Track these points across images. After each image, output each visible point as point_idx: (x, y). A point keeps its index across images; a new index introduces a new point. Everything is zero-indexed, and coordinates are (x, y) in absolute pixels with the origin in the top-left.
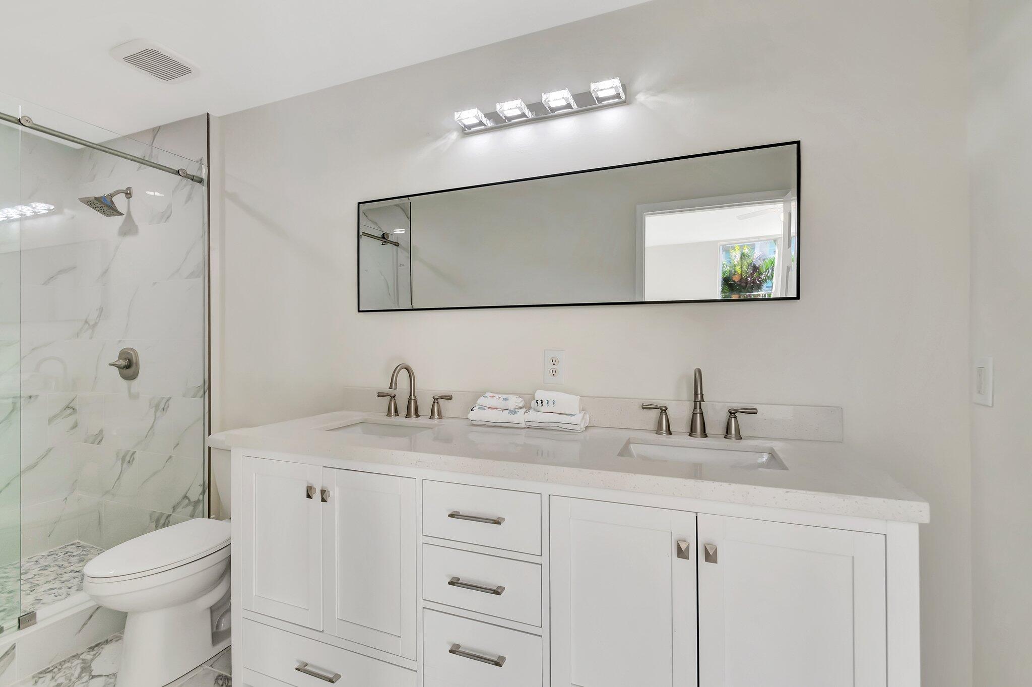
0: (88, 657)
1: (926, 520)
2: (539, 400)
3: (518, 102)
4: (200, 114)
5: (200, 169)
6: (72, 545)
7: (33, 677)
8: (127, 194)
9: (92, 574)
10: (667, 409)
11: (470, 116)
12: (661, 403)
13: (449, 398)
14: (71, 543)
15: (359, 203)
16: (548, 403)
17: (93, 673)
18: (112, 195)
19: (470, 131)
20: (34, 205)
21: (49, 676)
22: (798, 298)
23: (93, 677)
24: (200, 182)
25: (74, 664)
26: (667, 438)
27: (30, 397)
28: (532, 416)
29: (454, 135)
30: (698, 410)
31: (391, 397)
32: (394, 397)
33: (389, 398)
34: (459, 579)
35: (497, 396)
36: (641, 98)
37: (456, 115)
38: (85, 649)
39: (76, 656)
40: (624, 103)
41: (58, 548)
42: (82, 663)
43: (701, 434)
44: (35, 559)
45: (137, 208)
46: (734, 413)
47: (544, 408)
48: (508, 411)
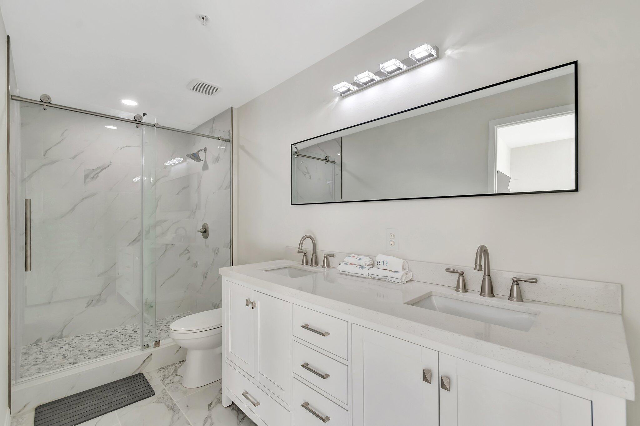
0: (177, 365)
1: (632, 397)
2: (378, 261)
3: (367, 73)
4: (229, 108)
5: (229, 135)
6: (187, 313)
7: (158, 369)
8: (204, 150)
9: (172, 329)
10: (463, 273)
11: (342, 86)
12: (460, 269)
13: (333, 256)
14: (187, 312)
15: (291, 145)
16: (383, 263)
17: (177, 374)
18: (198, 152)
19: (345, 95)
20: (176, 158)
21: (163, 370)
22: (577, 190)
23: (177, 375)
24: (229, 142)
25: (172, 368)
26: (463, 295)
27: (172, 245)
28: (374, 271)
29: (337, 99)
30: (487, 277)
31: (304, 254)
32: (306, 254)
33: (303, 254)
34: (308, 365)
35: (356, 256)
36: (449, 52)
37: (334, 87)
38: (178, 362)
39: (174, 364)
40: (438, 58)
41: (181, 314)
42: (175, 368)
43: (489, 294)
44: (173, 317)
45: (209, 157)
46: (517, 281)
47: (381, 266)
48: (360, 266)
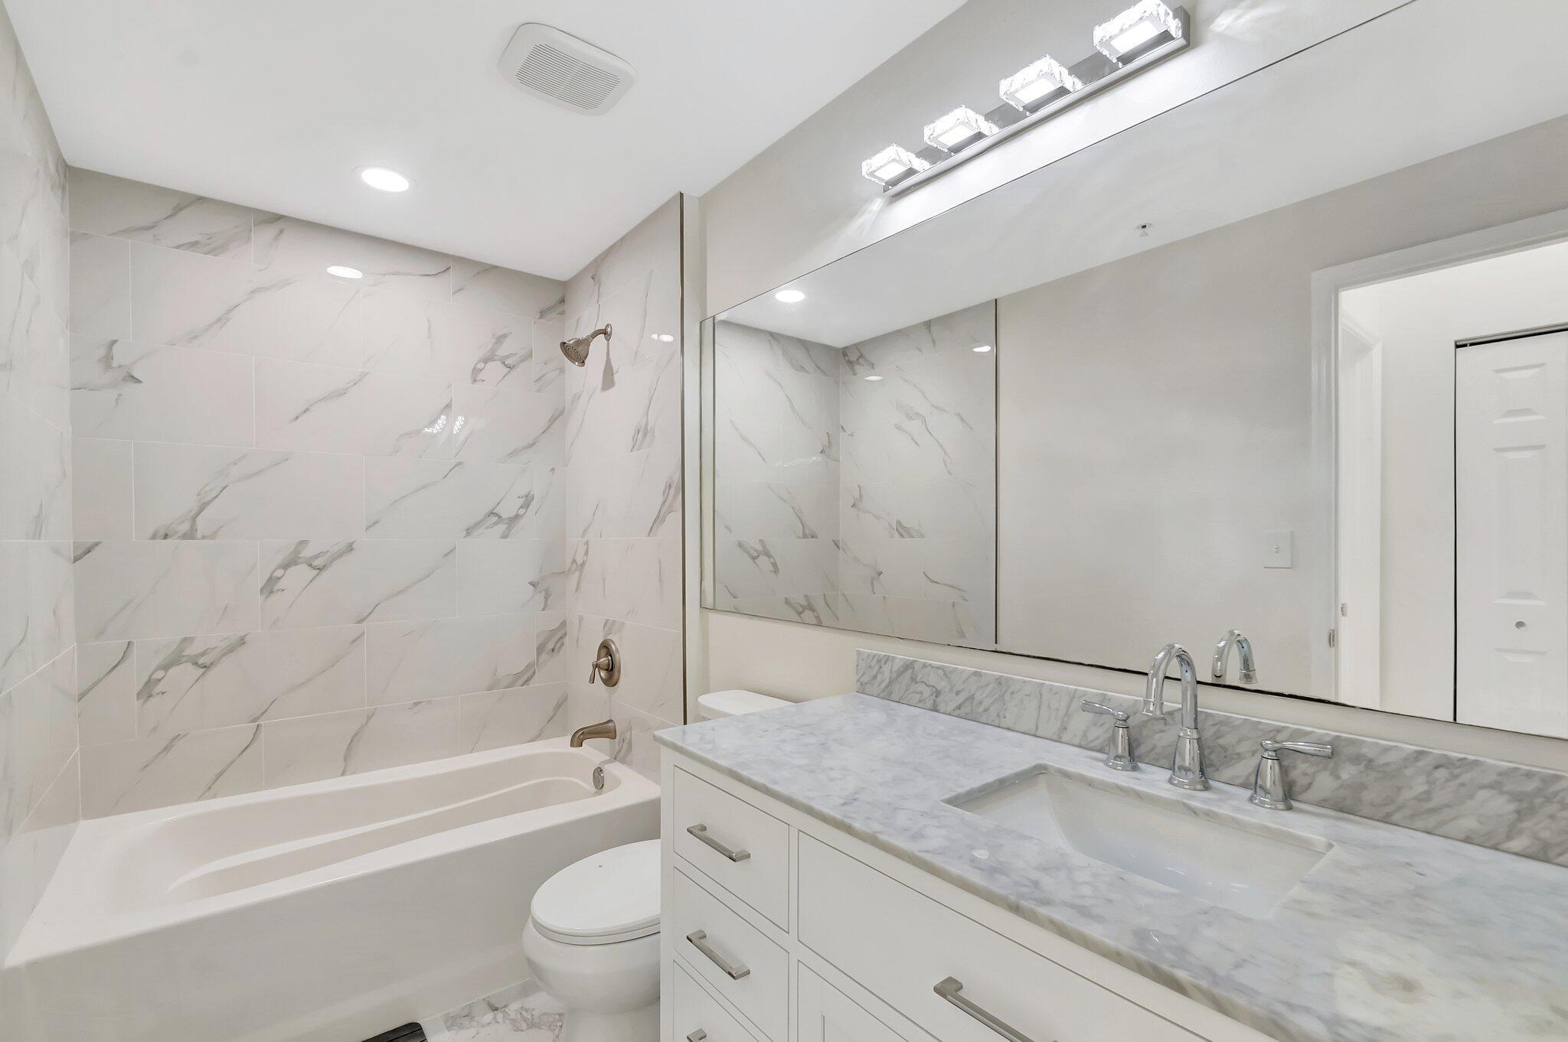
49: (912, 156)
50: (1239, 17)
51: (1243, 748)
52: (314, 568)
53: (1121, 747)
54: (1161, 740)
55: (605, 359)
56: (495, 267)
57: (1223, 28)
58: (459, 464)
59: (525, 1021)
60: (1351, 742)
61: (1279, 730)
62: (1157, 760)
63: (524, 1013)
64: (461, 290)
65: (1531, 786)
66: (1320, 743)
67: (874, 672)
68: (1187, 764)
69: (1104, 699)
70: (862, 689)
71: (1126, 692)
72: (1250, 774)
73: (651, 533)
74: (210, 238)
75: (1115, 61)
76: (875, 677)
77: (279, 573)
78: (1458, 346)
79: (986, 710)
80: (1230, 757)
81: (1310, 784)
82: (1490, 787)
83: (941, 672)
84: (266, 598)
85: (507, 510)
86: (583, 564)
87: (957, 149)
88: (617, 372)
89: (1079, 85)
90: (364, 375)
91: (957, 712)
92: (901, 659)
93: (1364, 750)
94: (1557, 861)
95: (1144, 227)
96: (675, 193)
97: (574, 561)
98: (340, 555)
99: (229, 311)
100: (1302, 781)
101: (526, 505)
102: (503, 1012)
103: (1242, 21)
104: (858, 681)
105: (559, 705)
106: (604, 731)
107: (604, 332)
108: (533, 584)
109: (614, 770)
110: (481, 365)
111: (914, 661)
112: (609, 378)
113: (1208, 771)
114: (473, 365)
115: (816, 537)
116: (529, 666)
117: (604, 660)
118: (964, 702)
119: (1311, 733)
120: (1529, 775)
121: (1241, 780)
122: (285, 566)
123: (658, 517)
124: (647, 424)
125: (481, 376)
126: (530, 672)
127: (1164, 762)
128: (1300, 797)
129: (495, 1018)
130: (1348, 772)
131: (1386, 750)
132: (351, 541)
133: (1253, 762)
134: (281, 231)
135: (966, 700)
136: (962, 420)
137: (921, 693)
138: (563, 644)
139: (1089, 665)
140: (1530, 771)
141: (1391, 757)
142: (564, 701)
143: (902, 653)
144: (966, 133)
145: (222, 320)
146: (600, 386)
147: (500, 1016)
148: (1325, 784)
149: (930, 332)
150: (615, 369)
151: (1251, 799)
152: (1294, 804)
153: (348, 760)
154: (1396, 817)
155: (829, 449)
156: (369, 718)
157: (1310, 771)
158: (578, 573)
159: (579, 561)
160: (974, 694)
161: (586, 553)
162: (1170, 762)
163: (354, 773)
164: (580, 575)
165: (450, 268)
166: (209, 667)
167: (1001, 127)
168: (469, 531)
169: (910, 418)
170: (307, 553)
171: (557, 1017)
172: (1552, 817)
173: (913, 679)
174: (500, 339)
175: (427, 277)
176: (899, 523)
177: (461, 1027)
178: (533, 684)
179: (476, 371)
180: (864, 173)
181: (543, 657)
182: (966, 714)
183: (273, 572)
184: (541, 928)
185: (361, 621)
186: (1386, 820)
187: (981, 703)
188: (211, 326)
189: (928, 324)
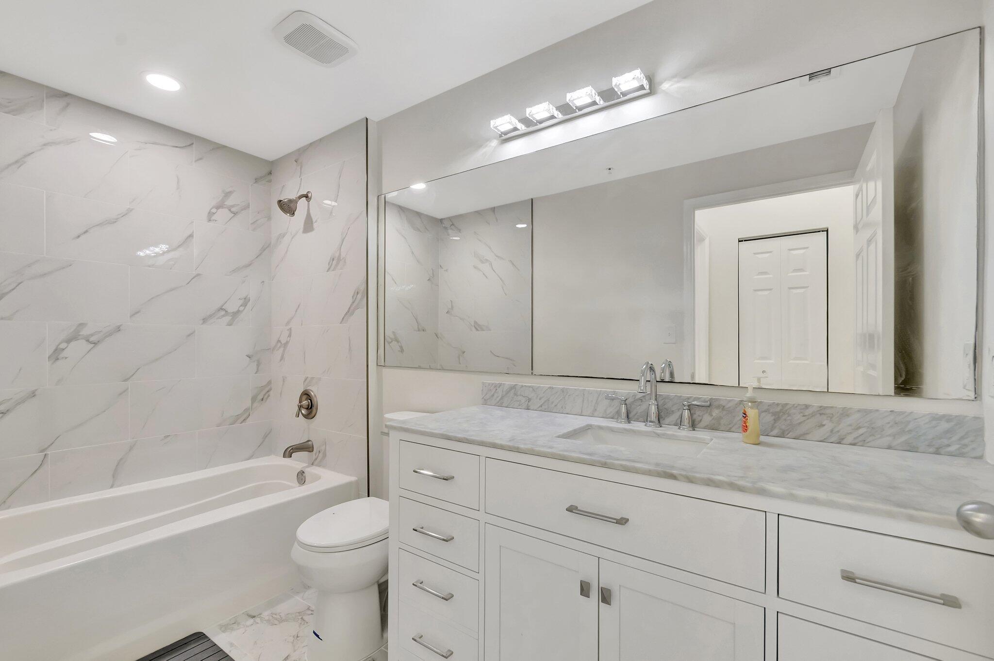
49: (517, 121)
50: (672, 85)
51: (674, 408)
52: (91, 343)
53: (624, 415)
54: (640, 409)
55: (306, 213)
56: (225, 147)
57: (665, 88)
58: (198, 275)
59: (276, 620)
60: (717, 400)
61: (688, 398)
62: (638, 419)
63: (274, 616)
64: (201, 159)
65: (778, 409)
66: (705, 401)
67: (492, 393)
68: (653, 420)
69: (614, 393)
70: (485, 402)
71: (625, 390)
72: (678, 419)
73: (343, 322)
74: (10, 102)
75: (620, 94)
76: (493, 395)
77: (63, 346)
78: (739, 241)
79: (555, 406)
80: (669, 413)
81: (701, 420)
82: (765, 411)
83: (531, 389)
84: (53, 363)
85: (232, 307)
86: (287, 343)
87: (541, 122)
88: (316, 222)
89: (602, 102)
90: (130, 210)
91: (540, 409)
92: (509, 384)
93: (722, 403)
94: (787, 437)
95: (610, 169)
96: (363, 117)
97: (279, 341)
98: (110, 334)
99: (25, 156)
100: (699, 419)
101: (245, 305)
102: (259, 617)
103: (673, 87)
104: (483, 398)
105: (266, 436)
106: (306, 447)
107: (306, 196)
108: (249, 356)
109: (311, 471)
110: (214, 210)
111: (516, 385)
112: (309, 225)
113: (661, 420)
114: (209, 211)
115: (426, 331)
116: (246, 410)
117: (305, 403)
118: (544, 403)
119: (701, 398)
120: (778, 405)
121: (673, 423)
122: (69, 341)
123: (348, 311)
124: (340, 254)
125: (214, 218)
126: (248, 414)
127: (641, 419)
128: (698, 426)
129: (255, 621)
130: (716, 413)
131: (730, 401)
132: (119, 324)
133: (679, 414)
134: (68, 105)
135: (545, 401)
136: (513, 264)
137: (520, 401)
138: (269, 396)
139: (607, 378)
140: (778, 403)
141: (730, 405)
142: (269, 433)
143: (508, 381)
144: (547, 115)
145: (19, 162)
146: (302, 230)
147: (258, 620)
148: (707, 419)
149: (494, 214)
150: (314, 220)
151: (679, 428)
152: (695, 429)
153: (115, 477)
154: (733, 429)
155: (433, 279)
156: (131, 448)
157: (701, 414)
158: (282, 349)
159: (283, 341)
160: (549, 398)
161: (290, 336)
162: (646, 419)
163: (120, 486)
164: (284, 351)
165: (193, 144)
166: (5, 413)
167: (564, 115)
168: (204, 320)
169: (482, 262)
170: (85, 332)
171: (297, 614)
172: (785, 420)
173: (516, 394)
174: (228, 194)
175: (177, 149)
176: (475, 322)
177: (233, 629)
178: (249, 421)
179: (210, 215)
180: (492, 126)
181: (255, 405)
182: (545, 409)
183: (59, 345)
184: (304, 546)
185: (126, 380)
186: (729, 431)
187: (553, 403)
188: (10, 165)
189: (493, 209)
